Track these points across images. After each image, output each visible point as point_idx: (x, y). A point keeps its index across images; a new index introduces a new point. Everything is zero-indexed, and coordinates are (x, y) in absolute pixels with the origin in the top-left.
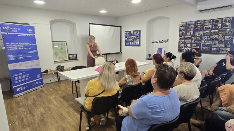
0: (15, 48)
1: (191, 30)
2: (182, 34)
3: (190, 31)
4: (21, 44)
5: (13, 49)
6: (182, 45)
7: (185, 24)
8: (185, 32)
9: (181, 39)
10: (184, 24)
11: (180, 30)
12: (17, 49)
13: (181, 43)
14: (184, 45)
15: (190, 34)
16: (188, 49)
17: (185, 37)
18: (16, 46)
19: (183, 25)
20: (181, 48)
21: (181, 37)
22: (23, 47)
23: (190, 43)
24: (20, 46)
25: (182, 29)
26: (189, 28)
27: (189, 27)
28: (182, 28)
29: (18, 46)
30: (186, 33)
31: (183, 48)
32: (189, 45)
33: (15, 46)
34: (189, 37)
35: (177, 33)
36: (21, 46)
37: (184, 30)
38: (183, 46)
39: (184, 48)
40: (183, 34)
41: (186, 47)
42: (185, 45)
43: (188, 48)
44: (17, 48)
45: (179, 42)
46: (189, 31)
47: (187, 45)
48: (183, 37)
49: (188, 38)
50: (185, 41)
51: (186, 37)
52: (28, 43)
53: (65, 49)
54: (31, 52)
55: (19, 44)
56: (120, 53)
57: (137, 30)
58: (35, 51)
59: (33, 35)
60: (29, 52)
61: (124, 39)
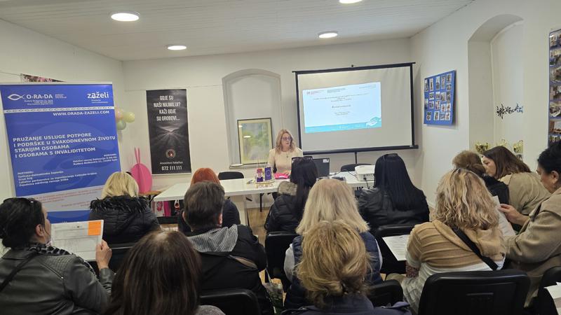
5: (33, 155)
6: (560, 125)
9: (556, 97)
11: (551, 62)
12: (46, 153)
13: (555, 115)
18: (46, 145)
19: (558, 42)
22: (68, 146)
24: (57, 145)
25: (557, 58)
28: (558, 52)
29: (51, 144)
33: (40, 146)
36: (60, 145)
40: (559, 76)
45: (551, 110)
52: (86, 135)
53: (267, 135)
54: (95, 160)
55: (55, 140)
56: (411, 148)
57: (448, 73)
58: (108, 158)
59: (107, 108)
60: (88, 162)
61: (423, 102)
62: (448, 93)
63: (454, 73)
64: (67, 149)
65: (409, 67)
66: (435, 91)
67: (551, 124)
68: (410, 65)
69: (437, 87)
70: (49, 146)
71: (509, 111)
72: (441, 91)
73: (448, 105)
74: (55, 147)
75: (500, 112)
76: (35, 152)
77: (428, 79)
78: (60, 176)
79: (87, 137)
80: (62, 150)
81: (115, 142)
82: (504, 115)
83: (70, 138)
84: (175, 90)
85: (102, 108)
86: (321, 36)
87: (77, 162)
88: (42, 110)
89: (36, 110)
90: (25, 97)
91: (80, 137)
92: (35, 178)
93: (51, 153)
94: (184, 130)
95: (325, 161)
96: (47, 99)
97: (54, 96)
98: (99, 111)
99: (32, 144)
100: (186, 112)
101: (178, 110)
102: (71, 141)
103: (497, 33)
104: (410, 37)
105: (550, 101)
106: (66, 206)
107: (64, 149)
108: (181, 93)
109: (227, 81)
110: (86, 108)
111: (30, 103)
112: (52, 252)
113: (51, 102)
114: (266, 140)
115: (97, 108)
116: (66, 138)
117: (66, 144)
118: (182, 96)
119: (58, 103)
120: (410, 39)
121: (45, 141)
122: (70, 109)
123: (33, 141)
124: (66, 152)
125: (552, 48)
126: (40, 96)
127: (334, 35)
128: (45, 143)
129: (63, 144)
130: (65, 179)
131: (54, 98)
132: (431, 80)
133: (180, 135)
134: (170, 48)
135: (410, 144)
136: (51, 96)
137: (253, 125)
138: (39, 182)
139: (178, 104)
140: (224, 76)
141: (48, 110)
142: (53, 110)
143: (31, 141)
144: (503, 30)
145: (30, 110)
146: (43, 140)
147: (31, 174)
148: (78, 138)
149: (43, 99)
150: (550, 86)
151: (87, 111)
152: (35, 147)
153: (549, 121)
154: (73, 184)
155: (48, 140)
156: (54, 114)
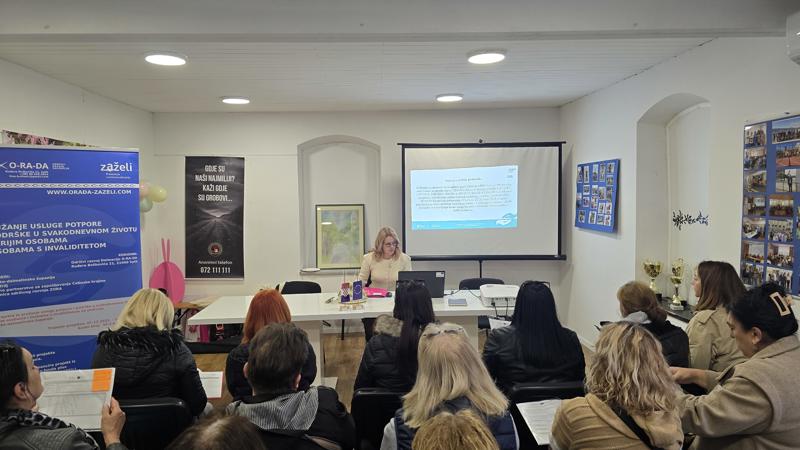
0: (24, 245)
1: (790, 166)
2: (754, 185)
3: (787, 172)
4: (58, 229)
5: (12, 251)
6: (756, 249)
7: (764, 129)
8: (765, 178)
9: (752, 212)
10: (760, 132)
11: (746, 165)
12: (31, 249)
13: (750, 235)
14: (762, 246)
15: (787, 187)
16: (782, 271)
17: (767, 202)
18: (32, 237)
19: (755, 139)
20: (750, 260)
21: (751, 201)
22: (65, 240)
23: (789, 241)
24: (49, 237)
25: (754, 160)
26: (781, 155)
27: (783, 149)
28: (755, 153)
29: (41, 236)
30: (772, 180)
31: (758, 262)
32: (784, 250)
33: (24, 239)
34: (785, 203)
35: (736, 180)
36: (54, 237)
37: (763, 166)
38: (762, 255)
39: (767, 265)
40: (756, 184)
41: (774, 263)
42: (770, 251)
43: (783, 267)
44: (35, 247)
45: (745, 229)
46: (784, 169)
47: (776, 253)
48: (759, 203)
49: (779, 208)
50: (767, 225)
51: (773, 202)
52: (94, 224)
53: (358, 229)
54: (104, 262)
55: (47, 229)
56: (556, 259)
57: (609, 161)
58: (124, 258)
59: (128, 185)
60: (94, 263)
61: (575, 196)
62: (608, 189)
63: (618, 163)
64: (63, 244)
65: (557, 148)
66: (592, 184)
67: (745, 247)
68: (559, 144)
69: (594, 178)
70: (37, 238)
71: (689, 220)
72: (600, 185)
73: (607, 205)
74: (46, 241)
75: (678, 221)
76: (15, 247)
77: (582, 166)
78: (51, 283)
79: (95, 227)
80: (56, 244)
81: (137, 236)
82: (683, 226)
83: (70, 228)
84: (228, 159)
85: (121, 185)
86: (440, 99)
87: (76, 264)
88: (30, 185)
89: (22, 185)
90: (7, 165)
91: (85, 227)
92: (11, 286)
93: (39, 249)
94: (238, 216)
95: (439, 275)
96: (40, 170)
97: (50, 166)
98: (117, 189)
99: (11, 235)
100: (241, 191)
101: (230, 187)
102: (71, 232)
103: (676, 114)
104: (559, 107)
105: (744, 216)
106: (55, 328)
107: (59, 244)
108: (237, 164)
109: (305, 151)
110: (97, 185)
111: (16, 174)
112: (40, 423)
113: (45, 174)
114: (356, 236)
115: (113, 185)
116: (64, 228)
117: (62, 237)
118: (238, 168)
119: (55, 177)
120: (558, 110)
121: (32, 231)
122: (74, 185)
123: (13, 231)
124: (61, 248)
125: (747, 146)
126: (29, 165)
127: (457, 99)
128: (32, 234)
129: (58, 237)
130: (56, 287)
131: (51, 170)
132: (587, 168)
133: (231, 223)
134: (225, 101)
135: (555, 252)
136: (45, 166)
137: (337, 214)
138: (18, 292)
139: (231, 178)
140: (300, 143)
141: (39, 185)
142: (48, 185)
143: (10, 231)
144: (685, 112)
145: (13, 185)
146: (29, 229)
147: (7, 279)
148: (81, 228)
149: (34, 169)
150: (744, 196)
151: (98, 189)
152: (15, 239)
153: (743, 243)
154: (68, 296)
155: (36, 230)
156: (49, 192)
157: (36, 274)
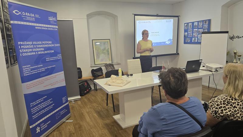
0: (32, 51)
5: (29, 54)
12: (35, 53)
22: (43, 49)
24: (39, 48)
33: (32, 48)
54: (54, 58)
55: (37, 44)
59: (56, 27)
60: (52, 59)
64: (43, 51)
65: (177, 18)
66: (193, 29)
70: (35, 48)
74: (38, 50)
76: (30, 52)
77: (188, 23)
78: (41, 68)
83: (44, 44)
87: (48, 59)
89: (28, 24)
90: (22, 13)
91: (47, 44)
92: (32, 70)
93: (37, 53)
97: (35, 16)
99: (28, 46)
102: (44, 46)
107: (41, 51)
111: (25, 18)
115: (53, 26)
116: (42, 44)
119: (37, 21)
120: (173, 5)
122: (42, 25)
126: (29, 15)
128: (34, 46)
129: (41, 48)
130: (43, 69)
132: (190, 24)
135: (175, 52)
138: (34, 72)
141: (30, 24)
142: (35, 24)
145: (25, 23)
146: (33, 44)
147: (29, 67)
155: (35, 44)
156: (36, 28)
157: (37, 64)
